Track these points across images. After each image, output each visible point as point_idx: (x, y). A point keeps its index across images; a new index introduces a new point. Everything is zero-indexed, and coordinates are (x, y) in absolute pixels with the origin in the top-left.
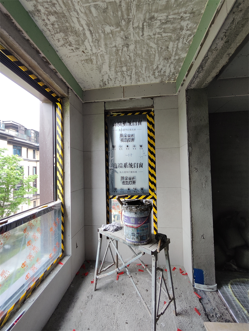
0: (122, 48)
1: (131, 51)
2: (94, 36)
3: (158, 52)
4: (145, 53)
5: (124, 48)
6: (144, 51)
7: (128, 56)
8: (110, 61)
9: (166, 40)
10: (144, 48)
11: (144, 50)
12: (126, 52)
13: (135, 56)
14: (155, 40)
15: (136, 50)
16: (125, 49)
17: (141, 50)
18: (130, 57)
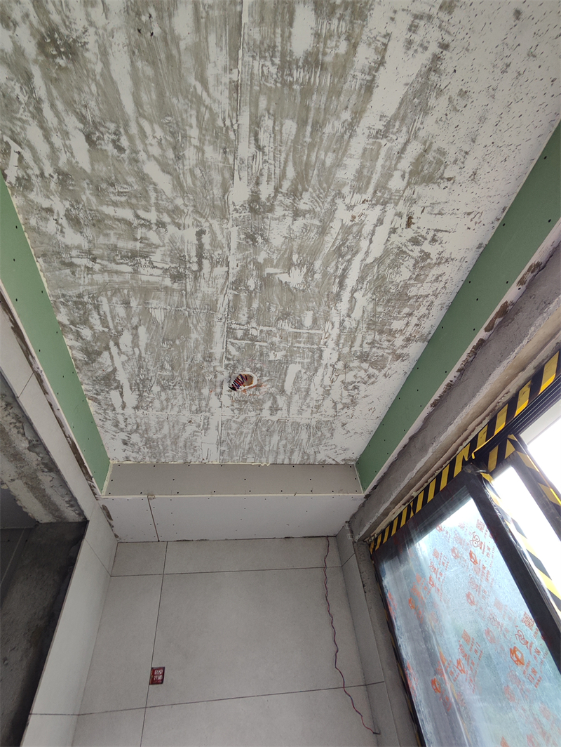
0: (275, 196)
1: (244, 174)
2: (341, 267)
3: (126, 125)
4: (185, 136)
5: (268, 199)
6: (190, 154)
7: (262, 143)
8: (346, 137)
9: (111, 189)
10: (192, 172)
11: (193, 162)
12: (265, 173)
13: (232, 135)
14: (157, 199)
15: (227, 175)
16: (266, 191)
17: (203, 163)
18: (256, 135)
